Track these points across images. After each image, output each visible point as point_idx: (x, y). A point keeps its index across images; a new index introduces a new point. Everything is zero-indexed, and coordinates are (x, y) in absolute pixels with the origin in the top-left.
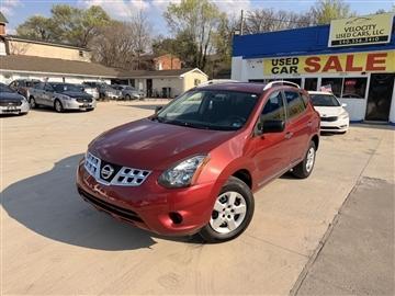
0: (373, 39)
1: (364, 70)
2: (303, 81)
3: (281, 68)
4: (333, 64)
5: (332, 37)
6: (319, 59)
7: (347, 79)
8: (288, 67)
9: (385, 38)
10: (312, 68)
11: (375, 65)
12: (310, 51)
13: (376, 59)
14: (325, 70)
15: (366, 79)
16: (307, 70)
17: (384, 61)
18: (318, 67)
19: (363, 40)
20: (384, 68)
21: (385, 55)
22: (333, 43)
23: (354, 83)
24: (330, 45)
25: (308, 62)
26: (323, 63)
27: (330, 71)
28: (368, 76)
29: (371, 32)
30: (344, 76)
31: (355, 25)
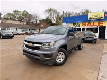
0: (99, 18)
1: (97, 26)
2: (82, 29)
3: (76, 25)
4: (89, 24)
6: (85, 23)
7: (93, 28)
8: (78, 25)
9: (102, 18)
10: (84, 25)
11: (100, 24)
12: (83, 21)
14: (87, 26)
15: (98, 28)
16: (82, 26)
17: (102, 23)
18: (85, 25)
19: (97, 18)
20: (102, 25)
21: (103, 22)
22: (89, 19)
23: (95, 29)
24: (88, 20)
25: (83, 24)
26: (87, 24)
27: (88, 26)
28: (99, 27)
29: (98, 16)
30: (92, 27)
31: (94, 14)
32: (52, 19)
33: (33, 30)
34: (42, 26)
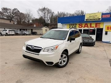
0: (97, 19)
1: (95, 27)
3: (72, 26)
4: (86, 26)
5: (86, 18)
6: (82, 24)
8: (74, 27)
9: (100, 19)
10: (80, 27)
11: (97, 26)
12: (80, 22)
13: (98, 24)
14: (84, 27)
16: (79, 27)
17: (100, 25)
18: (82, 26)
19: (94, 19)
20: (100, 27)
21: (100, 23)
22: (86, 20)
23: (92, 31)
25: (79, 25)
26: (83, 25)
28: (96, 29)
29: (96, 17)
30: (89, 29)
31: (92, 15)
32: (46, 19)
33: (24, 30)
34: (35, 26)
